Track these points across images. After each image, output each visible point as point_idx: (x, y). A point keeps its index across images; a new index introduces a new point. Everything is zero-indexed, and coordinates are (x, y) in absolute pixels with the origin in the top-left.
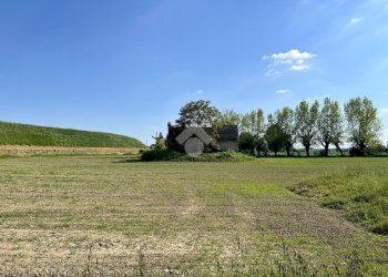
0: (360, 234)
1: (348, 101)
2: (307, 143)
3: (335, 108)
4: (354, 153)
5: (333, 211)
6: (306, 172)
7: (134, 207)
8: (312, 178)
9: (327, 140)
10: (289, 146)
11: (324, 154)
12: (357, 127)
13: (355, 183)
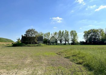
0: (74, 64)
1: (71, 31)
2: (61, 42)
3: (68, 32)
4: (72, 44)
5: (67, 59)
7: (10, 61)
8: (62, 50)
9: (66, 41)
10: (56, 42)
11: (65, 44)
12: (73, 37)
13: (73, 52)
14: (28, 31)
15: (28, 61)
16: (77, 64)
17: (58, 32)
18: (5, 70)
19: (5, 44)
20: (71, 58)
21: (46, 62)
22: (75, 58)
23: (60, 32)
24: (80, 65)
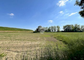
1: (57, 26)
2: (52, 31)
3: (55, 27)
4: (58, 32)
5: (55, 38)
6: (52, 34)
7: (32, 38)
9: (55, 30)
10: (50, 31)
11: (54, 32)
12: (58, 29)
13: (58, 35)
14: (39, 27)
15: (39, 39)
16: (60, 41)
17: (51, 27)
18: (30, 42)
19: (31, 32)
20: (57, 38)
21: (46, 39)
22: (58, 38)
23: (52, 27)
24: (61, 41)
